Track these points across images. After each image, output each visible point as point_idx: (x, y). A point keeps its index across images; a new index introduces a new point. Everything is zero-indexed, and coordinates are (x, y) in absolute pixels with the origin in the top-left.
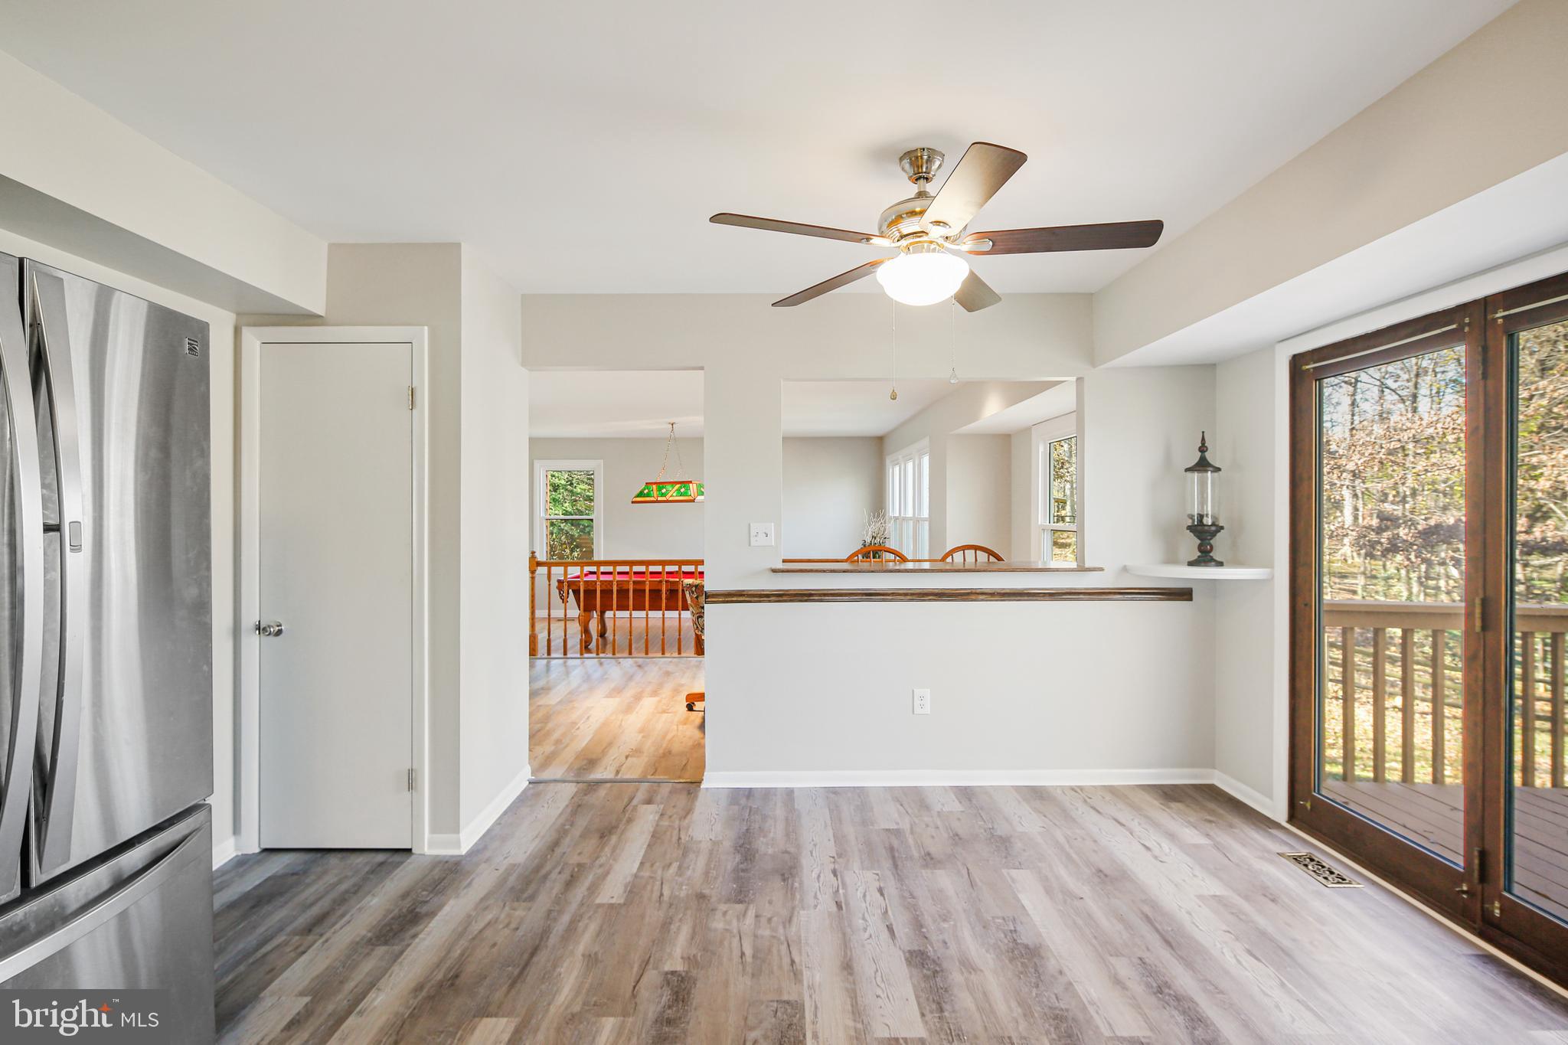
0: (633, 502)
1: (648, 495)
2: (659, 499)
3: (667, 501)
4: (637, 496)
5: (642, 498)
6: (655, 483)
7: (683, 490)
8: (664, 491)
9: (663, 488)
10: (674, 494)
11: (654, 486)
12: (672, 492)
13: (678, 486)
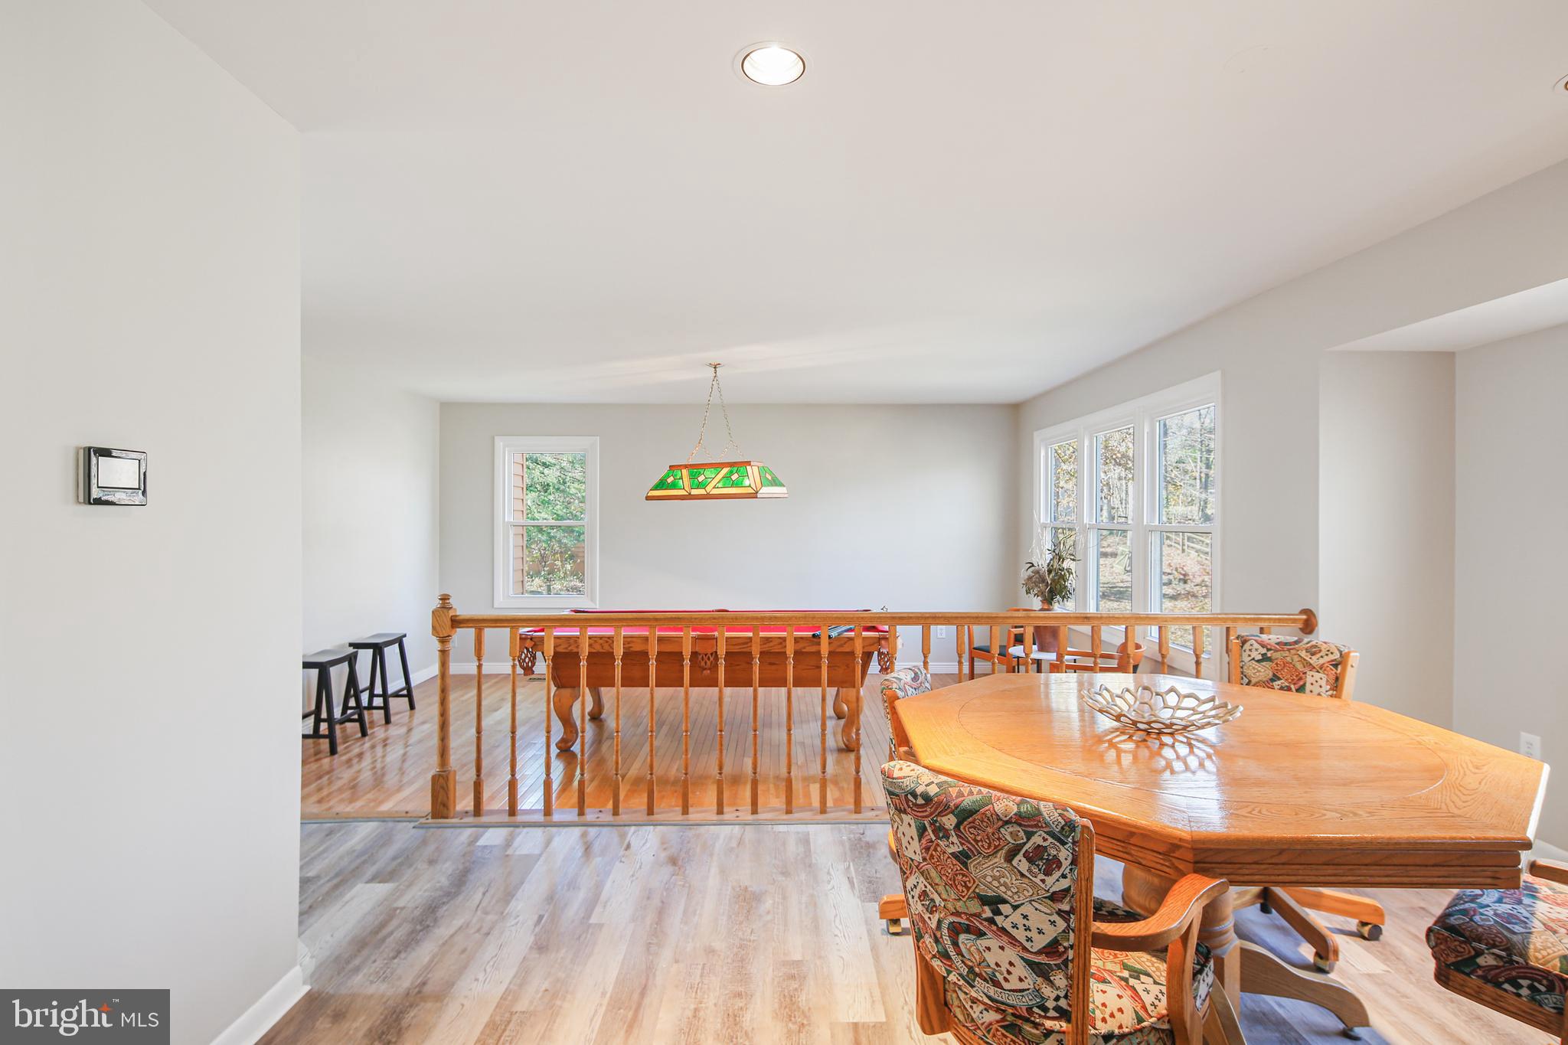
0: (648, 498)
1: (673, 486)
2: (694, 492)
3: (708, 497)
4: (656, 488)
5: (662, 491)
6: (686, 466)
7: (734, 477)
8: (701, 479)
9: (700, 474)
10: (720, 485)
11: (684, 471)
12: (714, 481)
13: (725, 471)
